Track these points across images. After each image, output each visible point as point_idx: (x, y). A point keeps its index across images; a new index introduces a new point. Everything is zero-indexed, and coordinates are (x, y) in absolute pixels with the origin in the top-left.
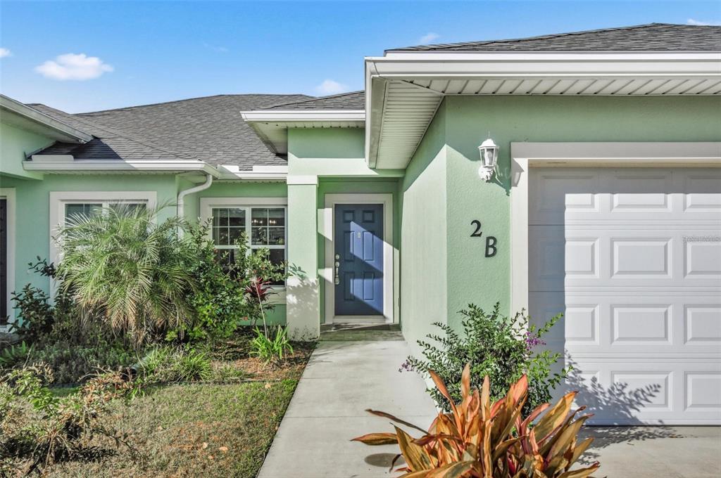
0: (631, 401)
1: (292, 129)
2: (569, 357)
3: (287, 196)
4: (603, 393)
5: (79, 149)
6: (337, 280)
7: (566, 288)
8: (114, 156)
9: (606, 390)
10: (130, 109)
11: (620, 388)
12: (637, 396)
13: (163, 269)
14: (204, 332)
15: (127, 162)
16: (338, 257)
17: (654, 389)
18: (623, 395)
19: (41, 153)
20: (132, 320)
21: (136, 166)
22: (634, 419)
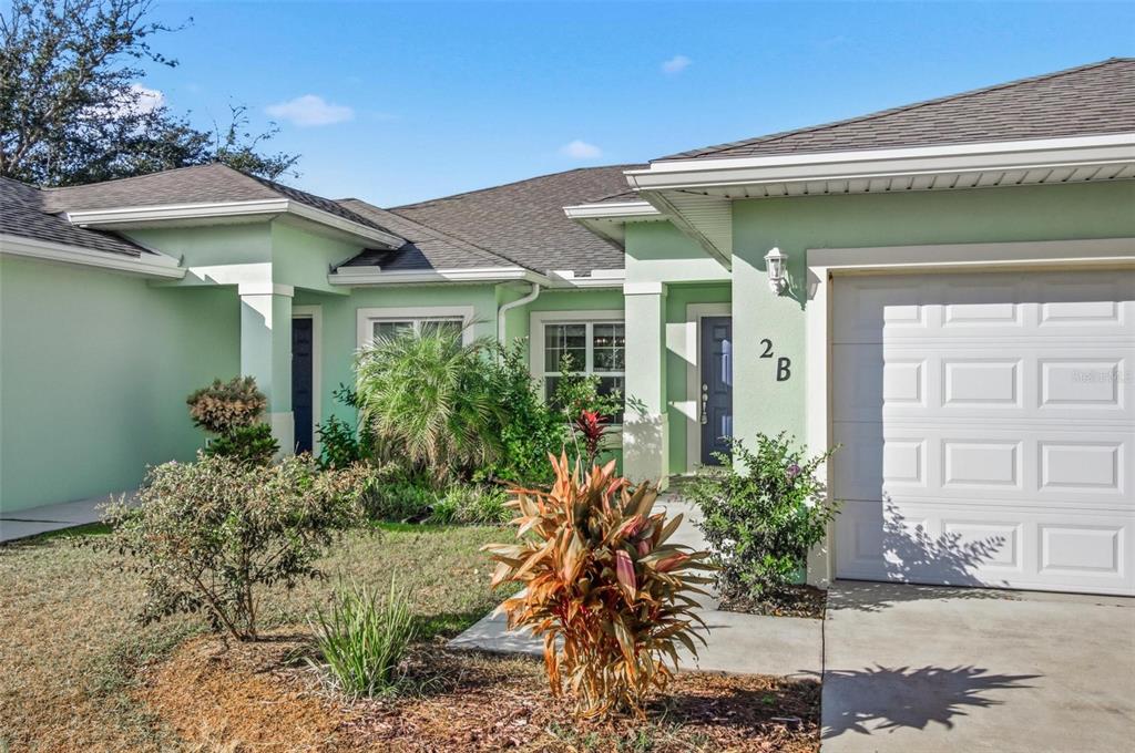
0: (966, 555)
1: (629, 224)
2: (889, 500)
3: (623, 309)
4: (931, 545)
5: (387, 257)
6: (705, 418)
7: (884, 419)
8: (426, 265)
9: (934, 541)
10: (460, 197)
11: (952, 539)
12: (974, 550)
13: (467, 398)
14: (515, 474)
15: (439, 272)
16: (706, 388)
17: (996, 542)
18: (955, 549)
19: (348, 264)
20: (432, 455)
21: (447, 276)
22: (971, 578)
